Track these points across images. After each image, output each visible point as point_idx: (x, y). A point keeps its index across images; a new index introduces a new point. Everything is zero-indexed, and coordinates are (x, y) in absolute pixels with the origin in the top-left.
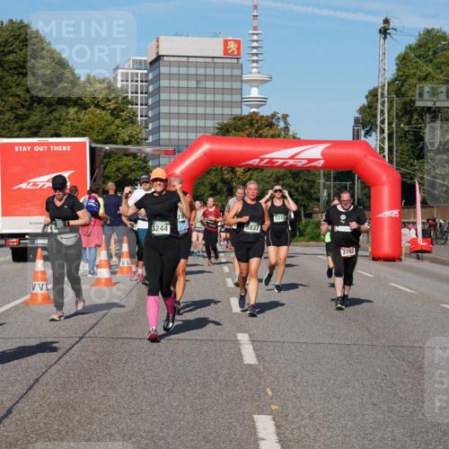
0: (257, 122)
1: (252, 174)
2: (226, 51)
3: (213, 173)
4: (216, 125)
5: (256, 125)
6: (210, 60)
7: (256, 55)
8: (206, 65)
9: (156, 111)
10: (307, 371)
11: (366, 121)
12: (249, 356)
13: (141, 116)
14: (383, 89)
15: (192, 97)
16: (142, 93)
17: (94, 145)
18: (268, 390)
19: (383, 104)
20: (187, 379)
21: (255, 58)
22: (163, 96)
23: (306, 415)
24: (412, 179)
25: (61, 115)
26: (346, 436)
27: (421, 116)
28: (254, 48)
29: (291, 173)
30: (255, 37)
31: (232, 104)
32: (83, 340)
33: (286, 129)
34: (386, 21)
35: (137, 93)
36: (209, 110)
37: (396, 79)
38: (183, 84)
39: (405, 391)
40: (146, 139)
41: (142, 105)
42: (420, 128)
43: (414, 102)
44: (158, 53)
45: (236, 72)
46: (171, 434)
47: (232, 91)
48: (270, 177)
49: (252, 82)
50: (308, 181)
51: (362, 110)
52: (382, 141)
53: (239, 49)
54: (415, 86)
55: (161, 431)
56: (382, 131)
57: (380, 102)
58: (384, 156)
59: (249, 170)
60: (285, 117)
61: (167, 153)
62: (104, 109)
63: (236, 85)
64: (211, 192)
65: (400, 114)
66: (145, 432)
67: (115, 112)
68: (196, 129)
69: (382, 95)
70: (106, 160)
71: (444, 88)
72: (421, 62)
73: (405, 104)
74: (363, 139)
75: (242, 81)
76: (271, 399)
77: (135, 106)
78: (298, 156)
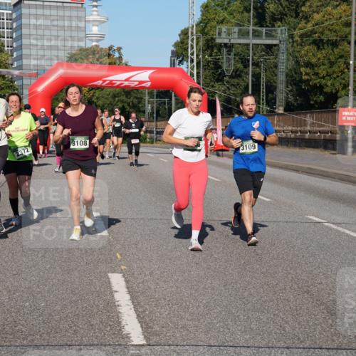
0: (98, 53)
1: (94, 93)
4: (67, 55)
5: (97, 55)
6: (61, 4)
8: (57, 8)
9: (19, 43)
10: (146, 240)
11: (180, 53)
13: (8, 47)
14: (192, 29)
15: (47, 32)
16: (7, 29)
18: (118, 255)
19: (192, 40)
21: (95, 3)
22: (25, 31)
23: (148, 273)
24: (213, 97)
26: (177, 287)
27: (219, 50)
29: (124, 91)
33: (120, 58)
35: (4, 28)
36: (61, 43)
37: (201, 22)
38: (40, 22)
39: (218, 253)
40: (12, 65)
41: (8, 38)
42: (219, 59)
43: (214, 40)
45: (81, 14)
46: (46, 289)
47: (78, 29)
48: (108, 95)
49: (93, 22)
50: (137, 98)
51: (176, 45)
52: (192, 68)
54: (215, 27)
55: (38, 287)
56: (192, 61)
57: (190, 39)
58: (194, 79)
59: (93, 89)
60: (119, 49)
61: (30, 76)
63: (81, 24)
65: (205, 48)
66: (26, 288)
68: (51, 57)
69: (192, 33)
71: (236, 29)
72: (219, 9)
73: (208, 40)
74: (178, 66)
75: (85, 21)
76: (120, 261)
77: (2, 39)
78: (131, 80)
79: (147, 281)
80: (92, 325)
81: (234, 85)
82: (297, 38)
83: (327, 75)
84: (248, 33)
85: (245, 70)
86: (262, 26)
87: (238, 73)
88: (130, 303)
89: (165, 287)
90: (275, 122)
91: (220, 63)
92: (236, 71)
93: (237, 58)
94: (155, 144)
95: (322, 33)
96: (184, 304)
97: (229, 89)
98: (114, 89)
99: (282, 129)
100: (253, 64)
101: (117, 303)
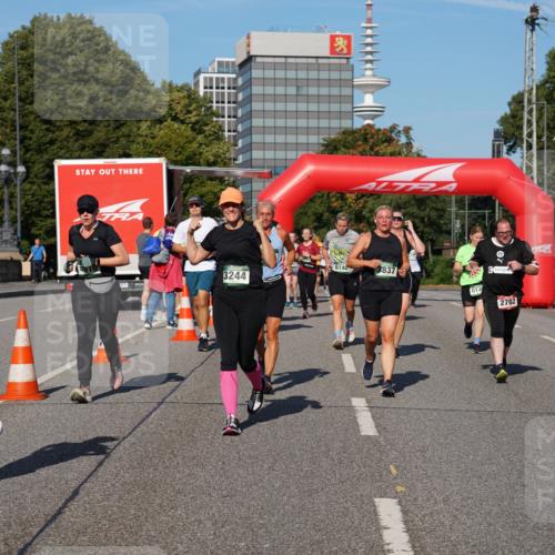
0: (372, 138)
1: (366, 202)
2: (333, 49)
3: (319, 201)
4: (322, 141)
5: (371, 141)
6: (313, 61)
7: (371, 53)
8: (308, 67)
9: (247, 124)
11: (509, 133)
12: (367, 426)
13: (229, 131)
14: (531, 94)
15: (291, 107)
16: (229, 102)
17: (172, 167)
18: (392, 468)
19: (530, 112)
20: (291, 453)
21: (369, 57)
22: (256, 106)
23: (440, 499)
25: (130, 131)
26: (490, 524)
28: (367, 45)
29: (414, 199)
30: (369, 32)
31: (340, 115)
32: (162, 406)
33: (409, 145)
34: (534, 9)
35: (223, 102)
36: (313, 123)
37: (546, 82)
38: (280, 90)
40: (235, 159)
41: (229, 117)
44: (248, 53)
45: (346, 75)
46: (273, 520)
47: (340, 99)
49: (366, 88)
51: (504, 120)
52: (530, 159)
53: (349, 46)
55: (261, 517)
56: (530, 147)
57: (526, 109)
58: (532, 178)
59: (363, 196)
60: (407, 130)
61: (261, 176)
62: (183, 122)
63: (346, 91)
64: (316, 224)
65: (552, 125)
66: (241, 518)
67: (197, 127)
68: (297, 146)
69: (530, 102)
70: (186, 186)
74: (505, 156)
75: (353, 86)
76: (395, 478)
77: (221, 119)
78: (424, 179)
79: (438, 513)
88: (408, 547)
89: (469, 522)
98: (398, 196)
101: (386, 547)
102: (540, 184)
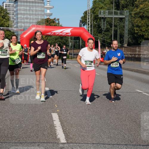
1: (48, 38)
4: (36, 22)
5: (49, 22)
8: (33, 2)
9: (17, 17)
10: (68, 99)
11: (83, 21)
13: (12, 18)
14: (89, 11)
16: (12, 11)
18: (56, 105)
19: (89, 16)
22: (19, 12)
23: (68, 113)
24: (97, 39)
26: (80, 119)
27: (100, 20)
31: (41, 15)
33: (59, 23)
35: (10, 11)
36: (34, 17)
37: (92, 8)
40: (14, 26)
41: (12, 14)
42: (100, 24)
43: (98, 15)
46: (26, 119)
47: (41, 11)
48: (53, 39)
49: (47, 8)
50: (65, 40)
51: (82, 18)
52: (89, 27)
54: (99, 10)
55: (22, 118)
56: (89, 24)
57: (88, 15)
58: (89, 32)
59: (47, 36)
60: (58, 19)
61: (21, 30)
63: (43, 9)
65: (94, 19)
66: (17, 119)
67: (3, 17)
68: (30, 23)
69: (89, 13)
71: (107, 11)
72: (100, 3)
73: (95, 16)
74: (82, 27)
76: (57, 108)
77: (10, 15)
78: (63, 32)
79: (68, 117)
80: (44, 134)
81: (106, 35)
82: (133, 15)
83: (146, 31)
84: (112, 13)
85: (111, 29)
86: (118, 10)
87: (108, 30)
88: (60, 125)
89: (75, 119)
90: (123, 50)
91: (100, 25)
92: (107, 29)
93: (108, 23)
94: (73, 59)
95: (144, 13)
96: (83, 126)
97: (104, 37)
98: (56, 36)
99: (126, 53)
100: (114, 26)
101: (55, 126)
102: (91, 34)
